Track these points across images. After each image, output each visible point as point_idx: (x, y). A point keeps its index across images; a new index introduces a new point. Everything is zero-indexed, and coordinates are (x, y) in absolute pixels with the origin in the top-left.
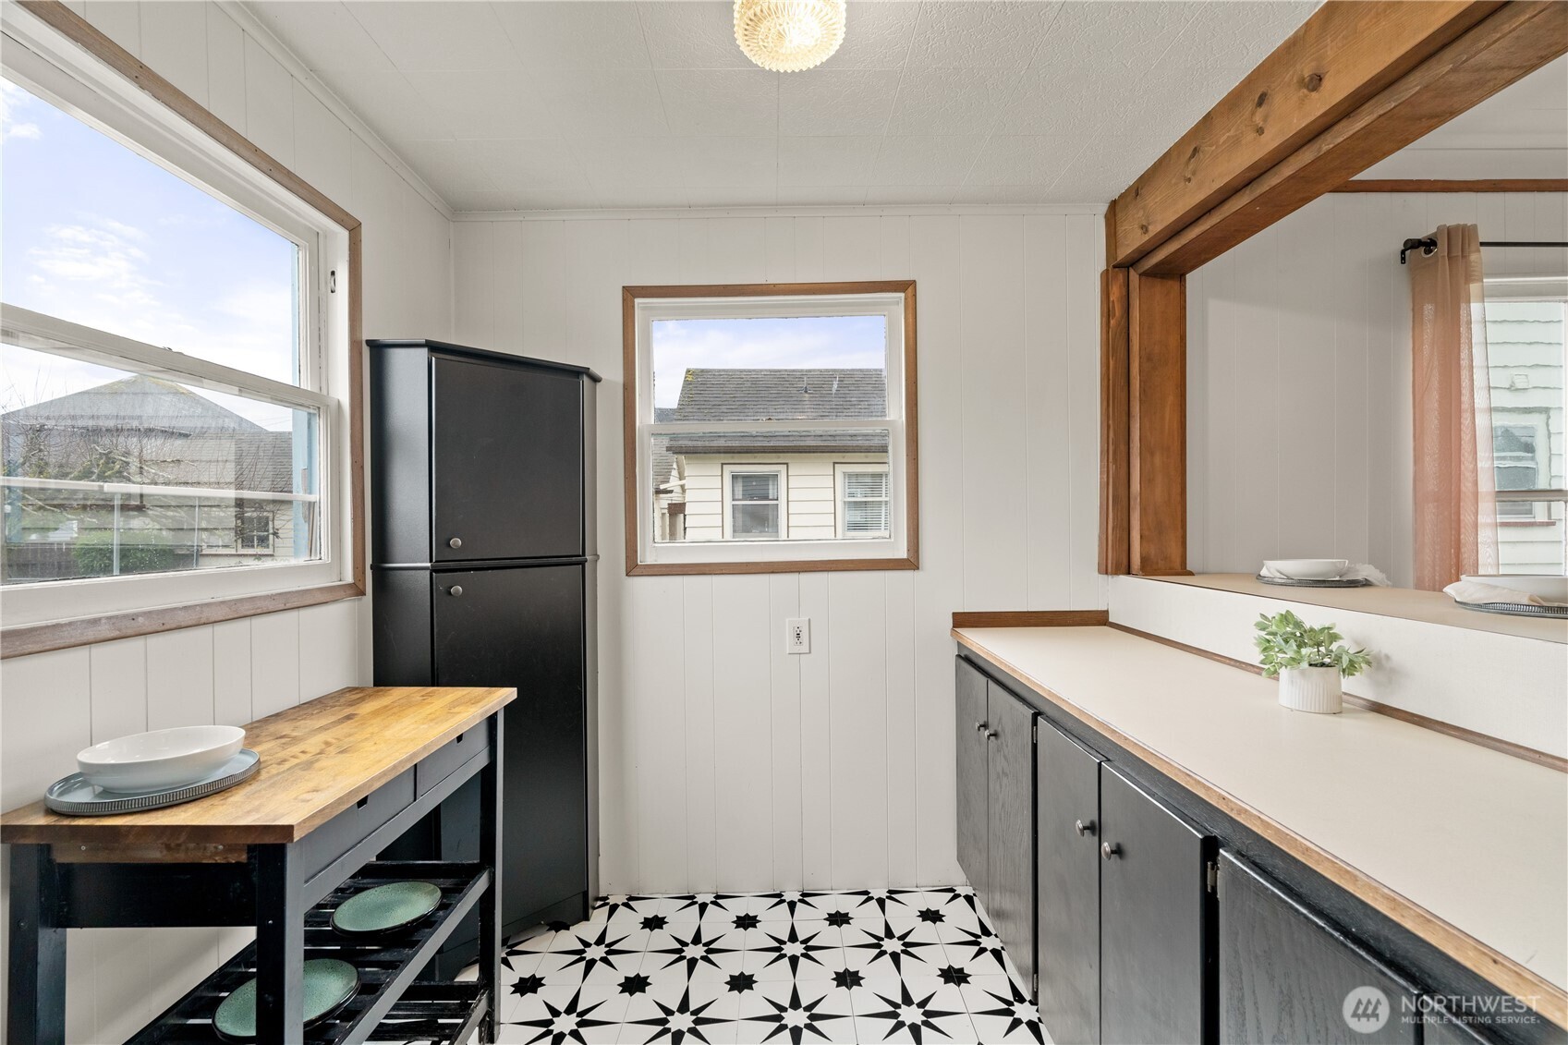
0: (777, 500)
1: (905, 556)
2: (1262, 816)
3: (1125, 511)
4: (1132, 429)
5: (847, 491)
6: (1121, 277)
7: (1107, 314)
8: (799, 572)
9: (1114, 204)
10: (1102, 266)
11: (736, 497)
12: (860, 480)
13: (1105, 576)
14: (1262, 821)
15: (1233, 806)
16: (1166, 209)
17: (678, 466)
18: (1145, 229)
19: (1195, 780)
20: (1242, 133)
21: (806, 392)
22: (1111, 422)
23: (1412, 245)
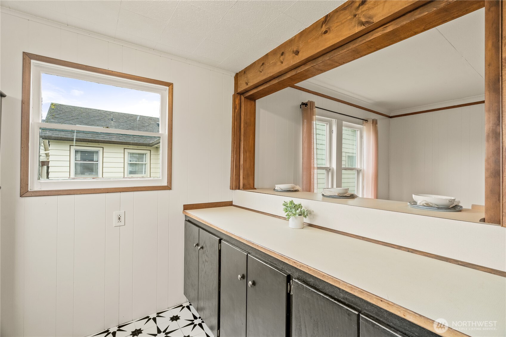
0: (98, 161)
1: (166, 185)
2: (308, 267)
3: (239, 169)
4: (241, 144)
5: (129, 159)
6: (239, 97)
7: (234, 108)
8: (121, 192)
9: (237, 74)
10: (233, 93)
11: (77, 160)
12: (134, 155)
13: (232, 190)
14: (308, 268)
15: (298, 265)
16: (254, 79)
17: (44, 145)
18: (247, 84)
19: (284, 257)
20: (277, 62)
21: (112, 120)
22: (235, 142)
23: (303, 104)
